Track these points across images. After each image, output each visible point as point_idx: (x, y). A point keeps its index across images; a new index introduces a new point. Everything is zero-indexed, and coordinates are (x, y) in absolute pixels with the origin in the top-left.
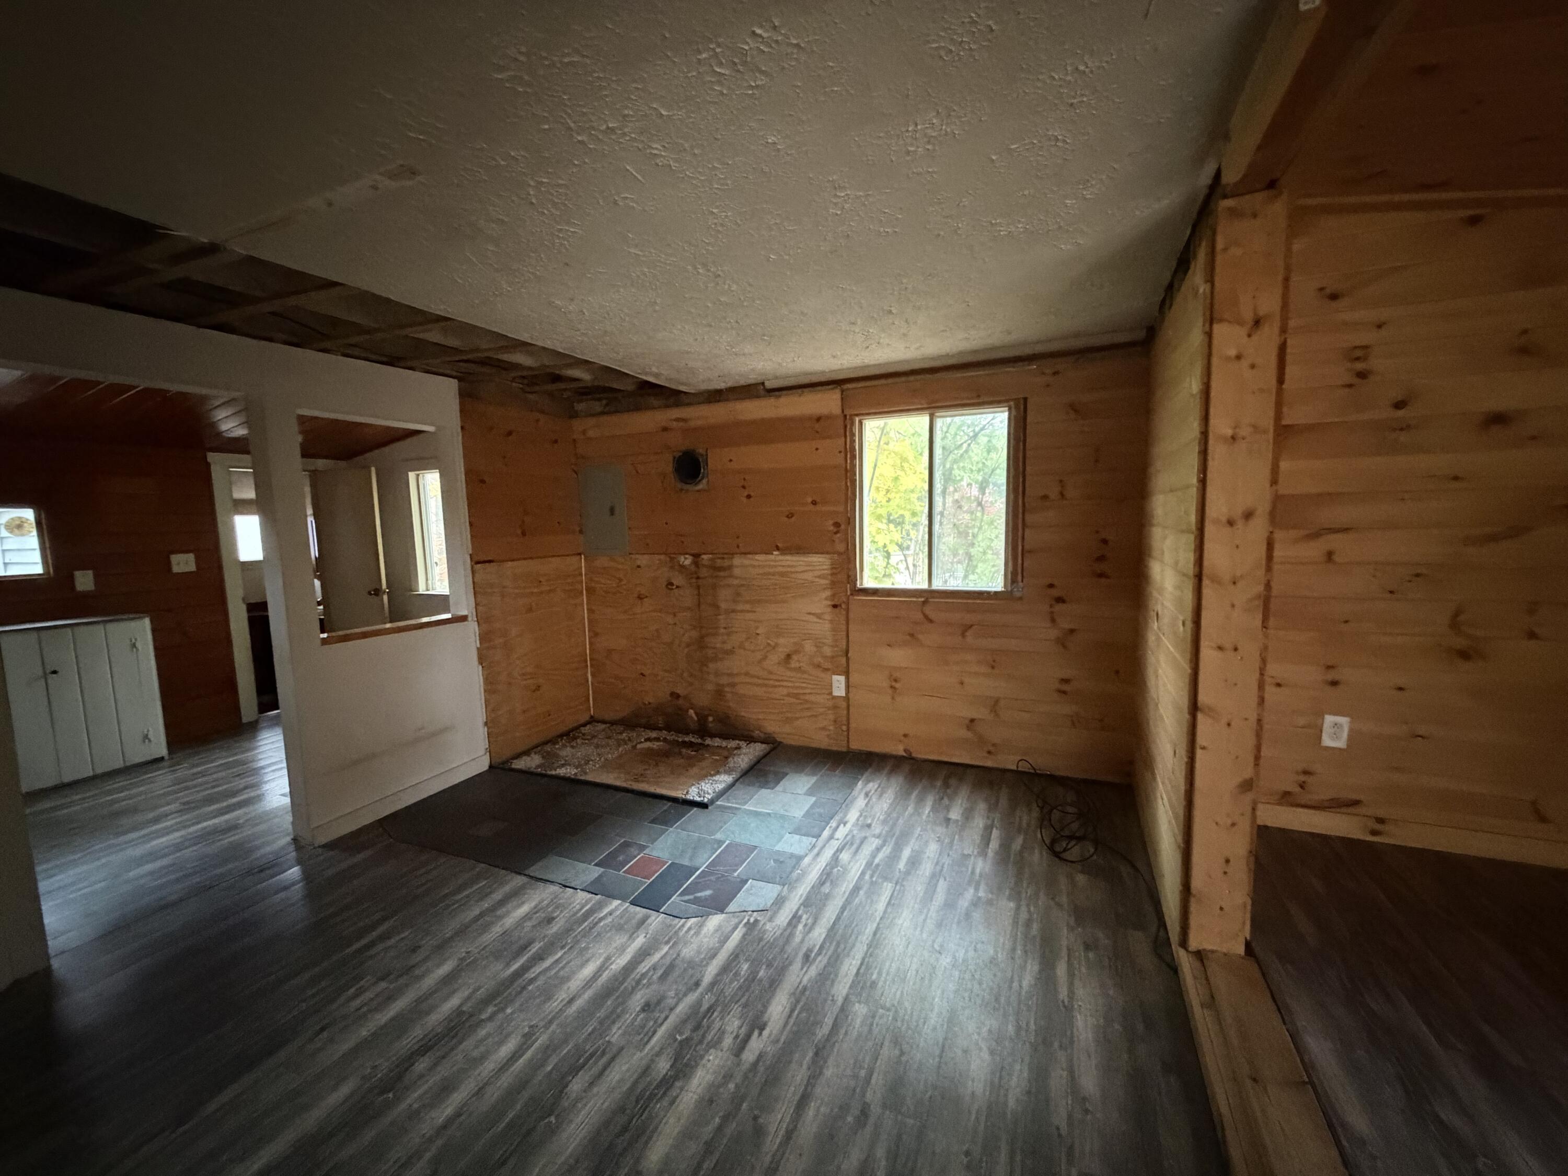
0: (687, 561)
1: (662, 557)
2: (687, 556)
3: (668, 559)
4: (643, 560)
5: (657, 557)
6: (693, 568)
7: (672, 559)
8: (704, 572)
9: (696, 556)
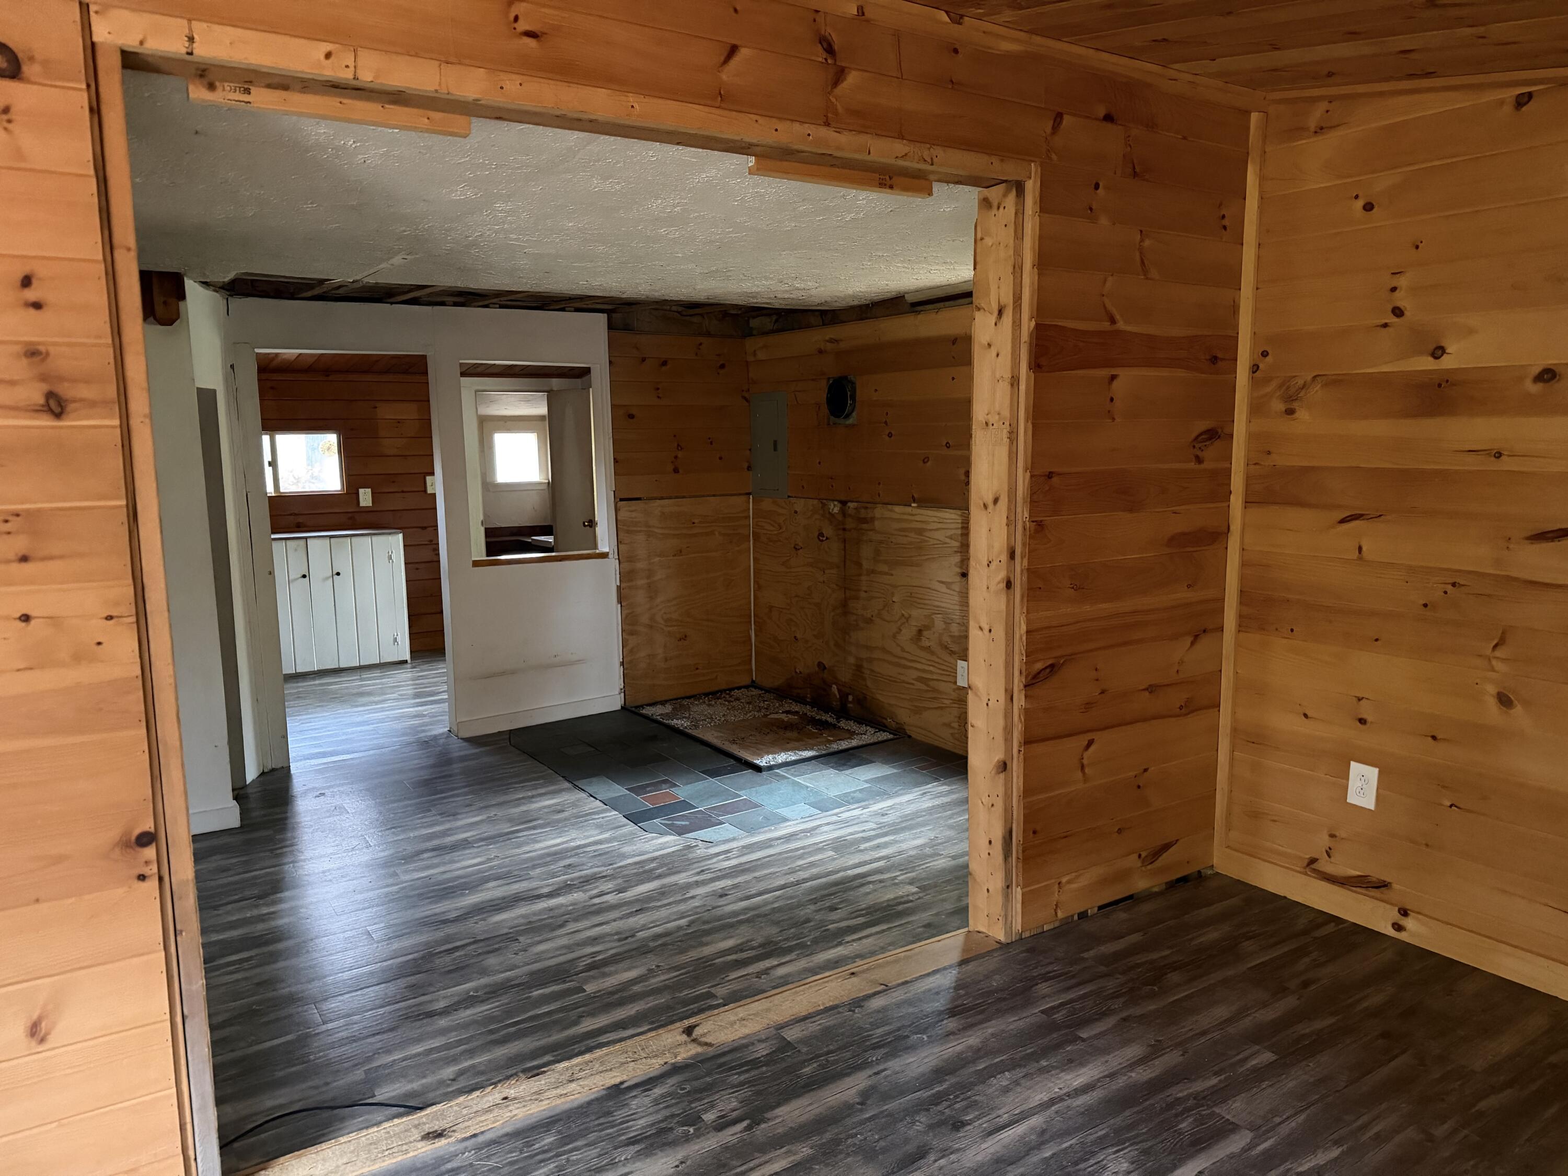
0: (835, 508)
1: (816, 502)
2: (836, 503)
3: (821, 505)
4: (799, 505)
5: (811, 502)
6: (840, 518)
7: (824, 505)
8: (850, 524)
9: (844, 503)
